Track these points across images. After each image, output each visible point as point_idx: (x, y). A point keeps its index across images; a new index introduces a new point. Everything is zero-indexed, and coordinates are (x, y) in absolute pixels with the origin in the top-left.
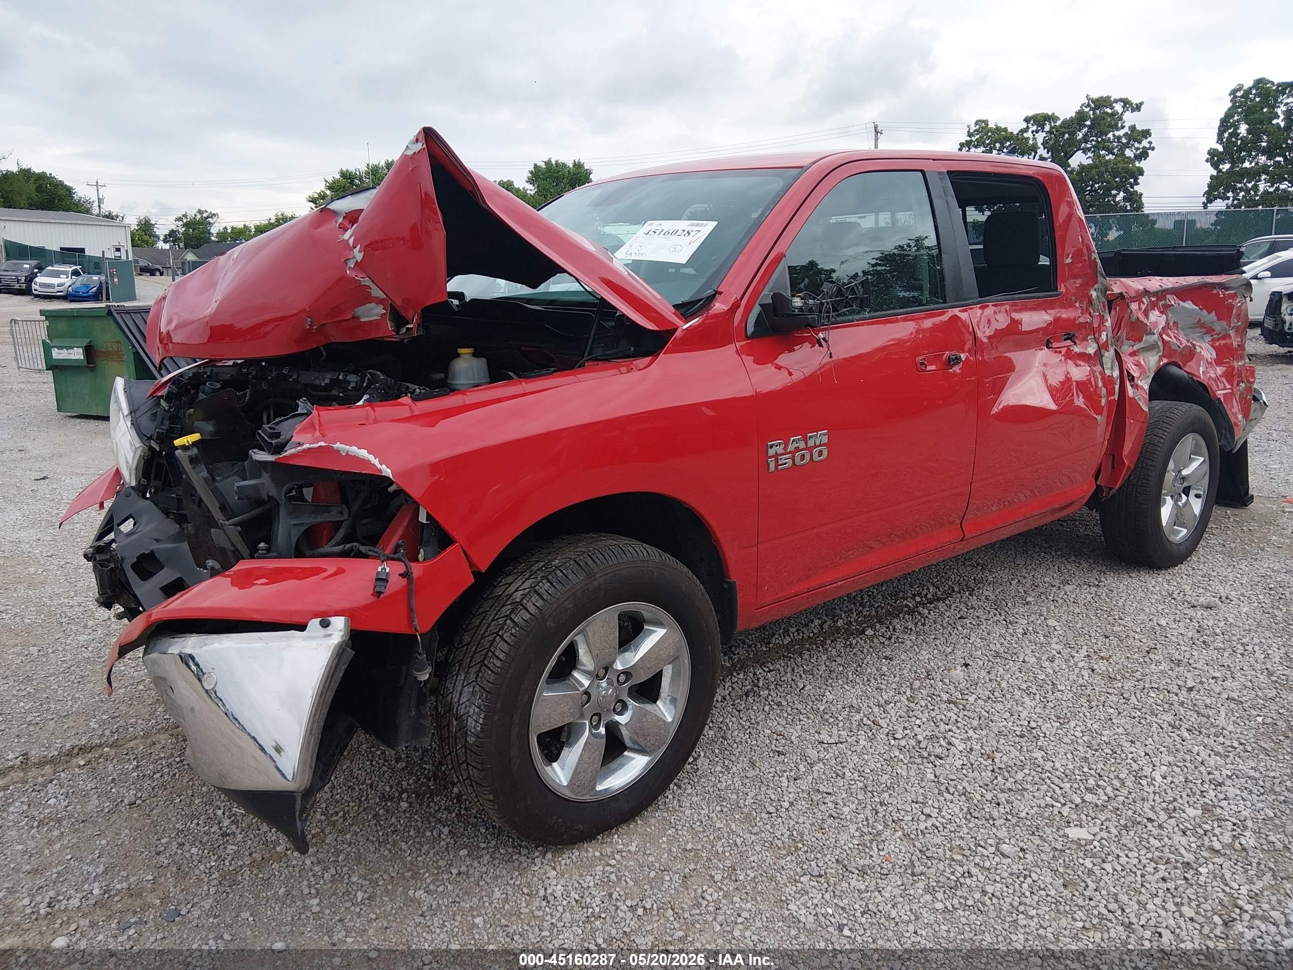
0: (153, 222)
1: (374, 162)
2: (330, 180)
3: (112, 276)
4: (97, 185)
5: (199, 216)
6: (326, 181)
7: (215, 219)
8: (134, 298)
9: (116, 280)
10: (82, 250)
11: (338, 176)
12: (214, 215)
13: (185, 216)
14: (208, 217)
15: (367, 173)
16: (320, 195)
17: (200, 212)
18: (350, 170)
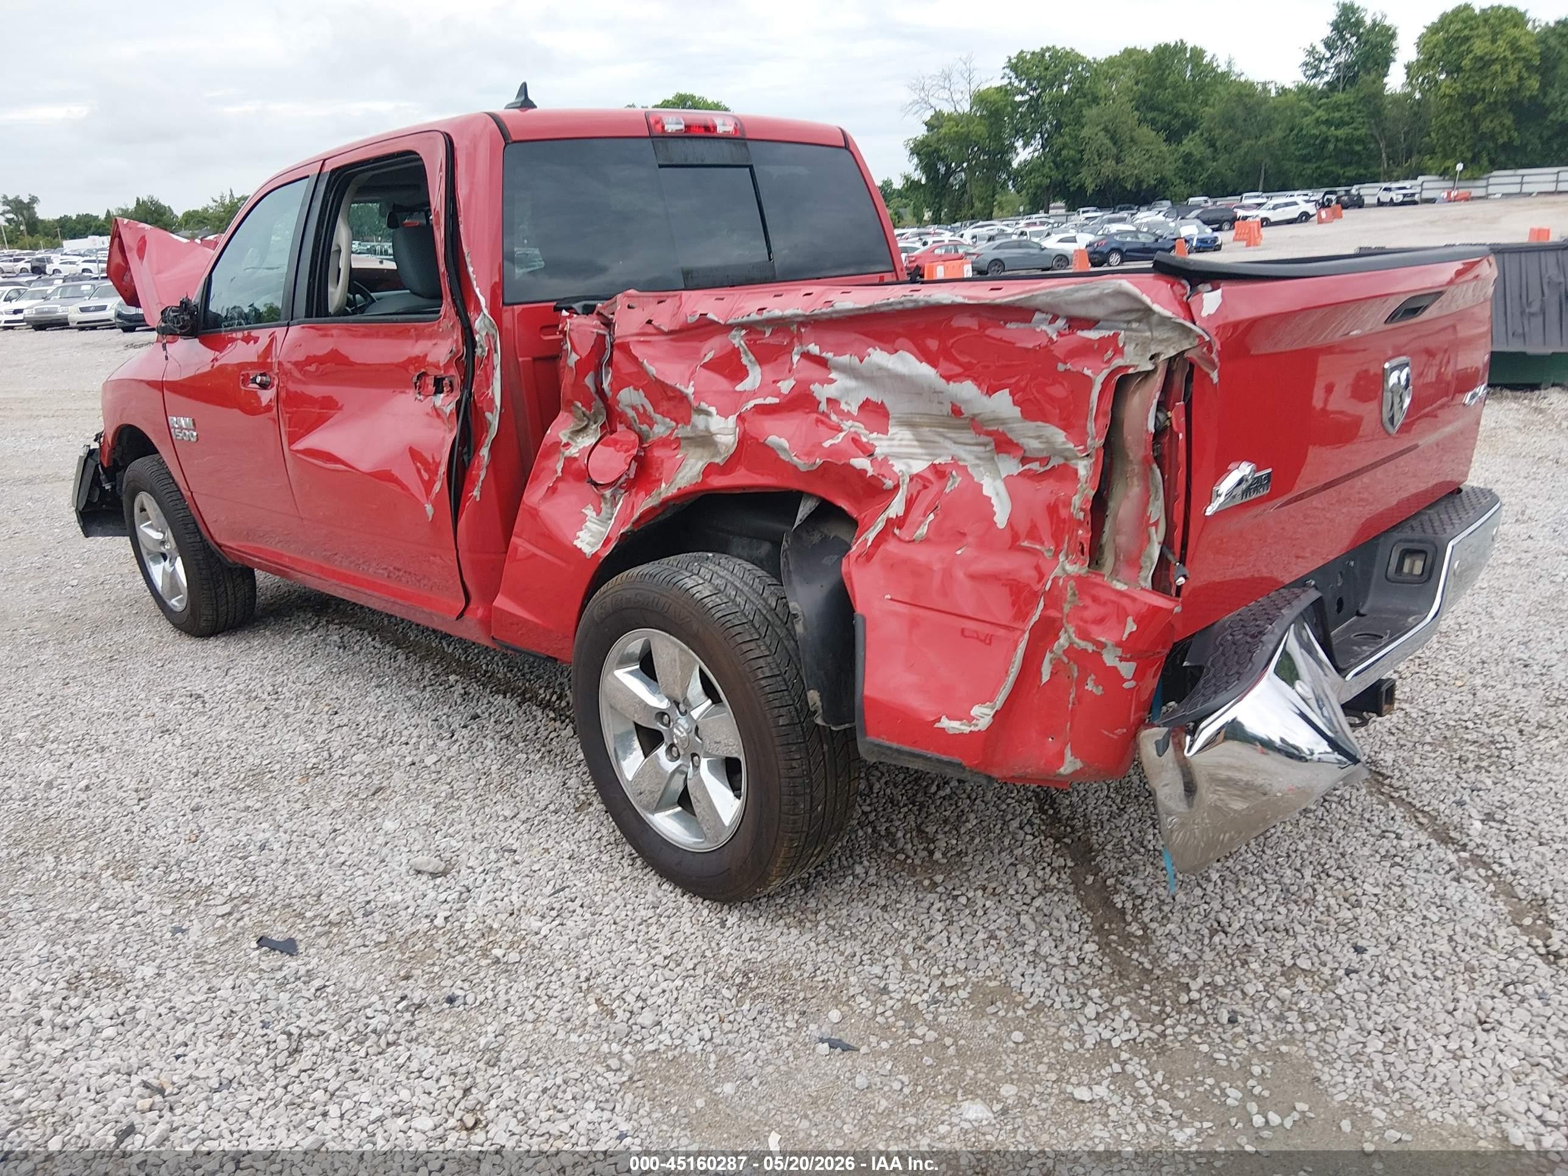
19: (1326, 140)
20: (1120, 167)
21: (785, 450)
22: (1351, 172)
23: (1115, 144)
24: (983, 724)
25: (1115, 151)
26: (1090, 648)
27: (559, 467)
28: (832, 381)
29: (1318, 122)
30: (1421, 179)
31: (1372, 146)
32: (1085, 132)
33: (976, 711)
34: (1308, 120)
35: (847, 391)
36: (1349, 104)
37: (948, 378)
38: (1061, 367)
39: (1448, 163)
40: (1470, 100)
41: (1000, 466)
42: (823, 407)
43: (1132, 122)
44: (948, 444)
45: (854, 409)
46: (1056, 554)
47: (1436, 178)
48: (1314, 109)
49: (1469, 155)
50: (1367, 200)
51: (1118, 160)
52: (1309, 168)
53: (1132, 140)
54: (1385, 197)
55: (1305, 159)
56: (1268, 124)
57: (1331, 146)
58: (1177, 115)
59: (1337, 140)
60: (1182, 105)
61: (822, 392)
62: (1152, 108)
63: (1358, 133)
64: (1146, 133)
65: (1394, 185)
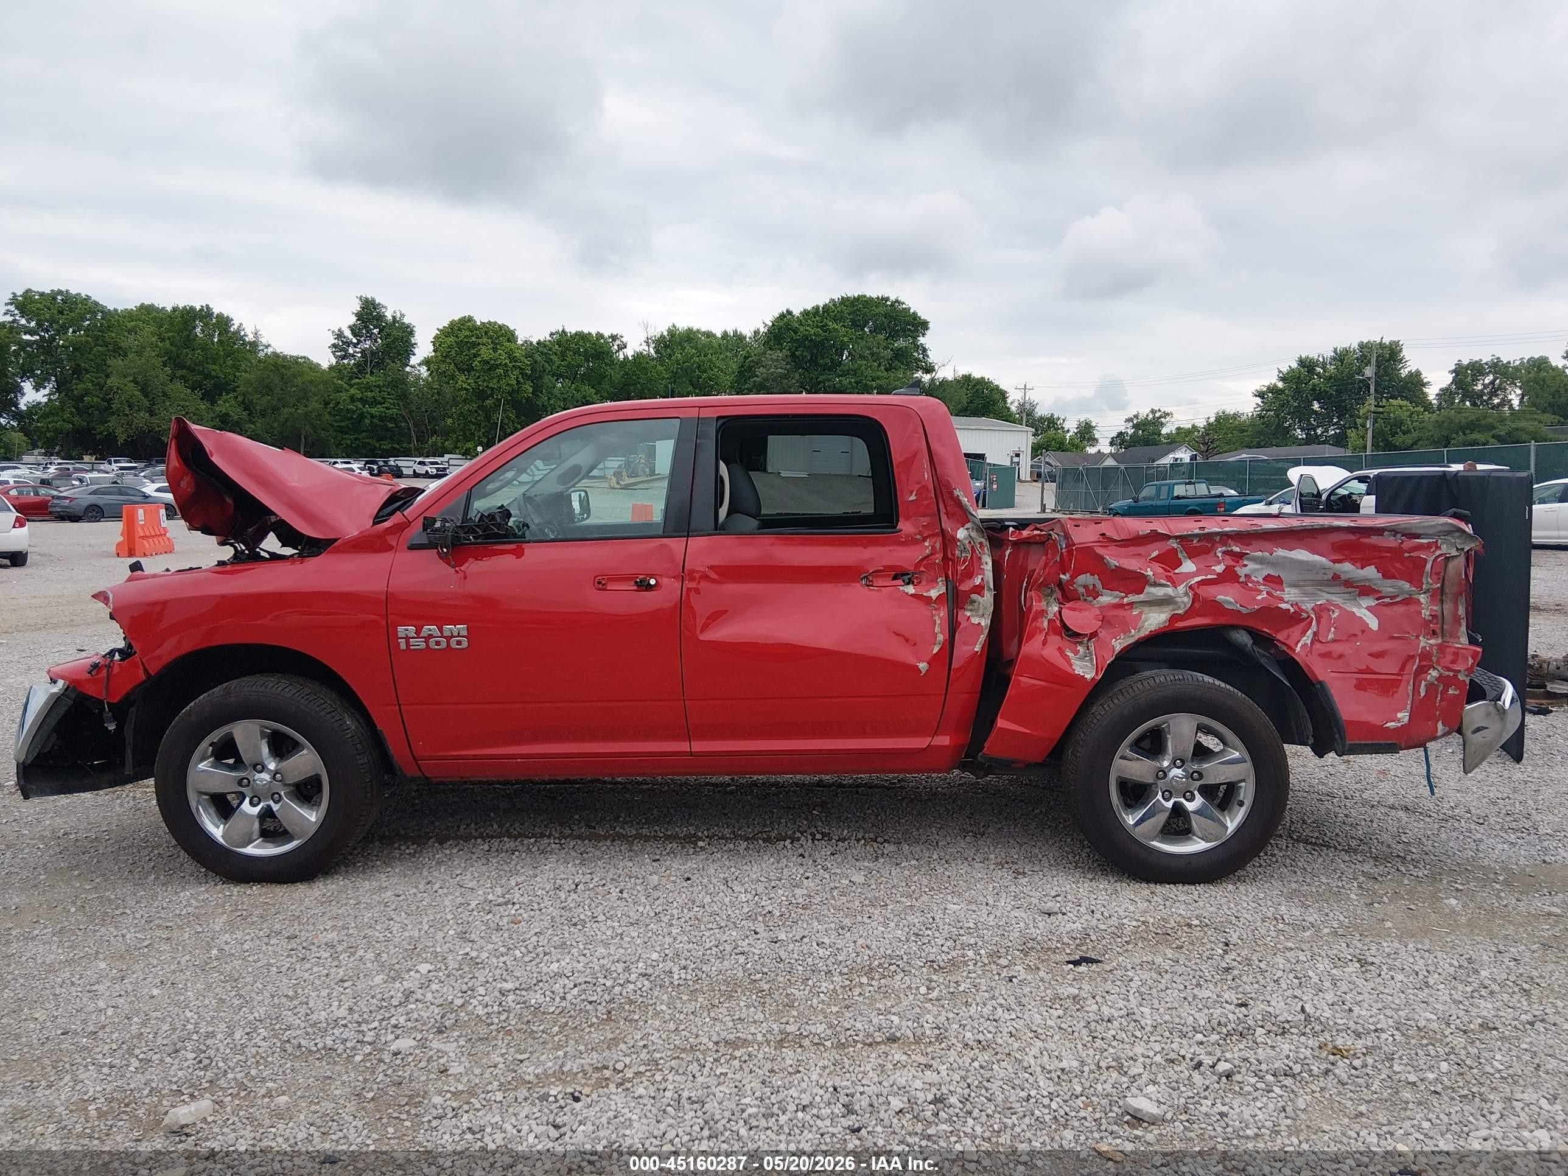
0: (1093, 424)
1: (1342, 345)
2: (1285, 369)
3: (991, 483)
4: (1025, 389)
5: (1151, 416)
6: (1280, 372)
7: (1168, 419)
8: (1010, 504)
9: (995, 486)
10: (982, 457)
11: (1295, 365)
12: (1168, 414)
13: (1136, 416)
14: (1160, 417)
15: (1334, 359)
16: (1269, 388)
17: (1153, 412)
18: (1311, 356)
19: (362, 416)
20: (154, 420)
21: (1230, 603)
22: (386, 446)
23: (146, 396)
24: (1406, 720)
25: (146, 403)
26: (1451, 674)
27: (1045, 624)
28: (1246, 566)
29: (352, 399)
30: (447, 456)
31: (403, 424)
32: (113, 381)
33: (1399, 715)
34: (344, 396)
35: (1256, 570)
36: (378, 386)
37: (1334, 561)
38: (1406, 555)
39: (469, 445)
40: (481, 395)
41: (1361, 602)
42: (1242, 579)
43: (163, 377)
44: (1324, 594)
45: (1260, 580)
46: (1417, 637)
47: (460, 456)
48: (348, 388)
49: (485, 440)
50: (405, 471)
51: (152, 413)
52: (348, 439)
53: (165, 394)
54: (421, 470)
55: (342, 430)
56: (304, 396)
57: (367, 421)
58: (208, 376)
59: (372, 416)
60: (211, 367)
61: (1241, 572)
62: (182, 366)
63: (390, 412)
64: (178, 388)
65: (427, 460)
